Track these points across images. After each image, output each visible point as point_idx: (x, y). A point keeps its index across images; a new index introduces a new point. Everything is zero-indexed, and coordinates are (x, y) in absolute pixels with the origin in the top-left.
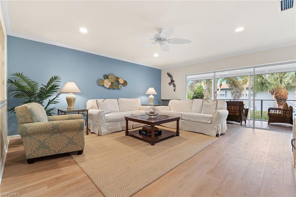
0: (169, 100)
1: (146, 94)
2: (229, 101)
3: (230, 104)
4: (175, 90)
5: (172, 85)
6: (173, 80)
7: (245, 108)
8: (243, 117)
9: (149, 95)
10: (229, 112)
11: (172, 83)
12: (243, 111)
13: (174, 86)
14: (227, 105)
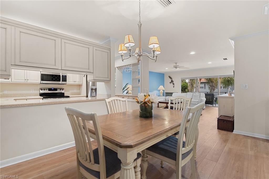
0: (172, 93)
1: (158, 89)
2: (207, 93)
3: (207, 95)
4: (174, 87)
5: (172, 84)
6: (173, 80)
7: (215, 97)
8: (214, 102)
9: (160, 90)
10: (206, 100)
11: (172, 82)
12: (214, 99)
13: (174, 84)
14: (205, 96)
